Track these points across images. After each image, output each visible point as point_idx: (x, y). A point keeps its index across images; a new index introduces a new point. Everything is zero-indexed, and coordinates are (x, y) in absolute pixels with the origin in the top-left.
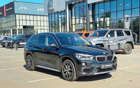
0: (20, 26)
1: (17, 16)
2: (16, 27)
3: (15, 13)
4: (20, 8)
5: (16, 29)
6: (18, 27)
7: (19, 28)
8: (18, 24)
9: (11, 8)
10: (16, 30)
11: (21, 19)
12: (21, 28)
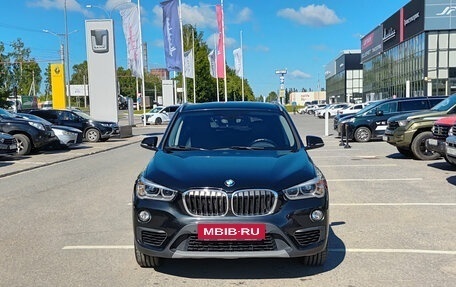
0: (438, 69)
1: (432, 38)
2: (426, 75)
3: (426, 29)
4: (444, 12)
5: (426, 79)
6: (432, 75)
7: (435, 77)
8: (432, 63)
9: (417, 15)
10: (426, 82)
11: (443, 45)
12: (444, 74)
